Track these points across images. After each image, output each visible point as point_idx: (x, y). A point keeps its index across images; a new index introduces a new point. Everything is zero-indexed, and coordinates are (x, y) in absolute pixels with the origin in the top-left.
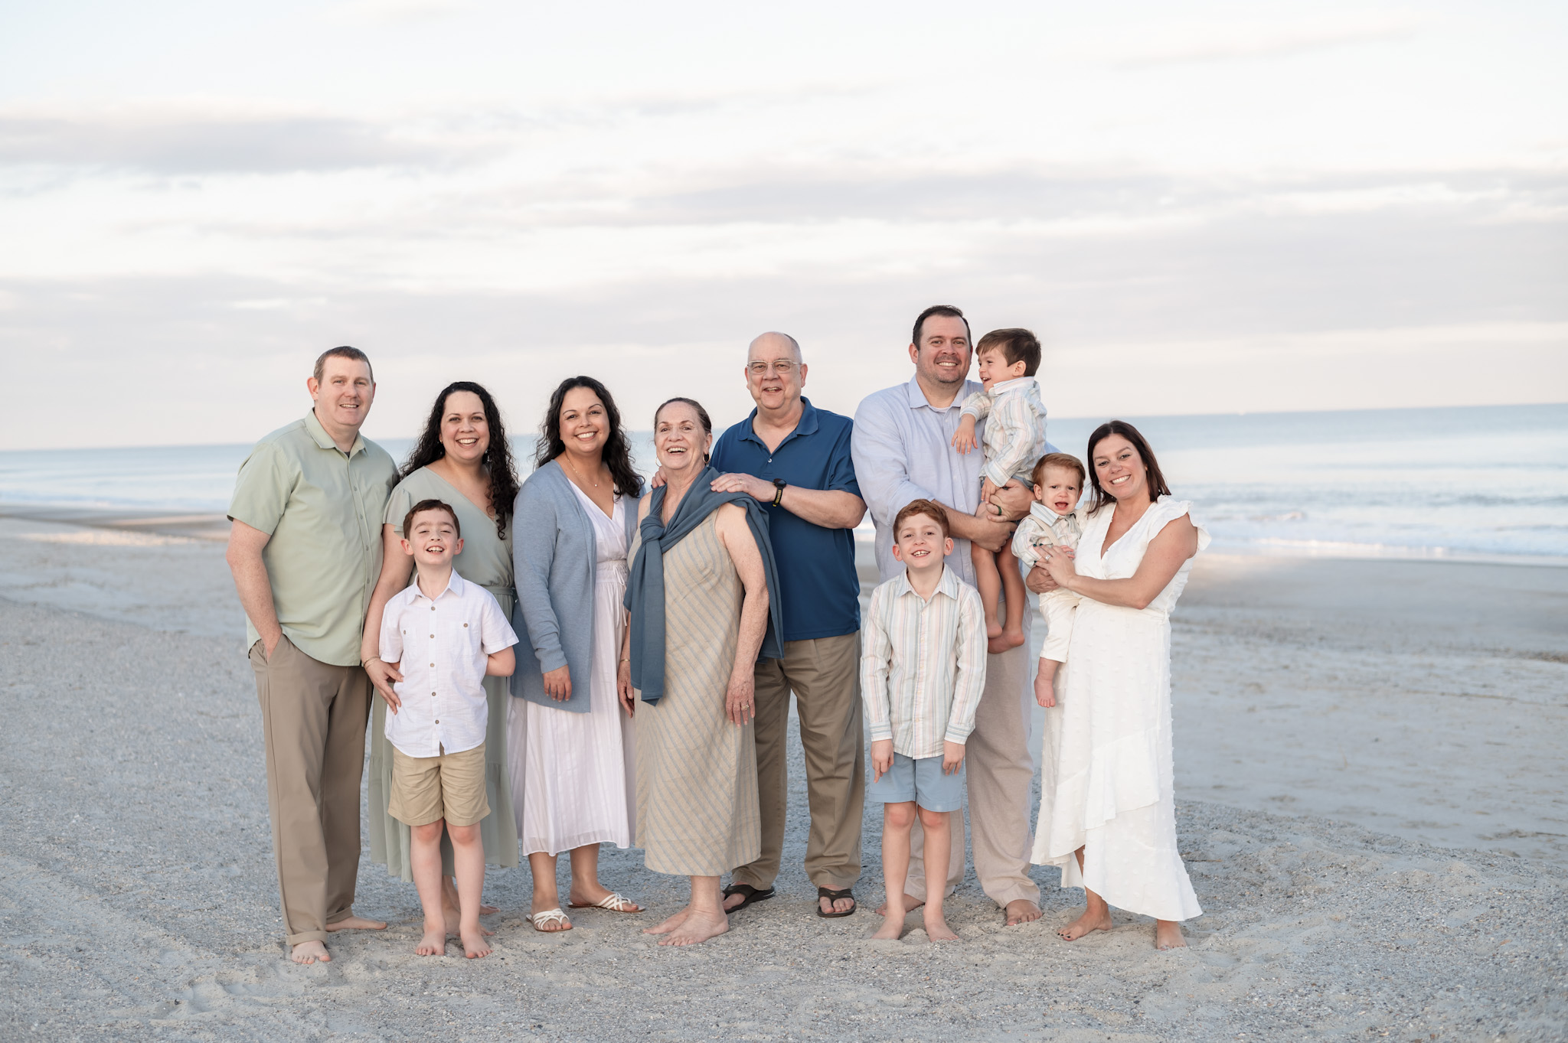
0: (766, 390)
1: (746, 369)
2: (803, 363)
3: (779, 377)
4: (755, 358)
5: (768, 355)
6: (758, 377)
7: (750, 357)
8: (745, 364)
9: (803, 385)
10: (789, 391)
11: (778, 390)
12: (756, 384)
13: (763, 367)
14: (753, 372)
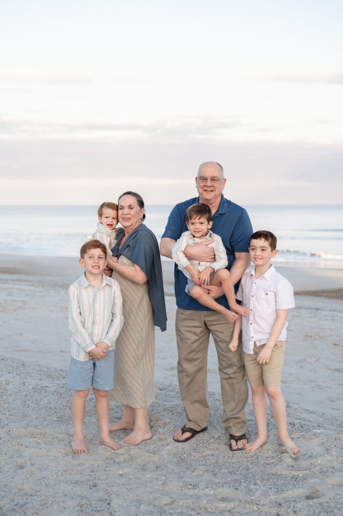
0: (206, 191)
1: (196, 178)
2: (225, 178)
3: (213, 186)
4: (202, 175)
5: (209, 173)
6: (202, 184)
7: (199, 173)
8: (196, 176)
9: (223, 189)
10: (217, 192)
11: (212, 191)
12: (201, 187)
13: (205, 179)
14: (200, 181)
